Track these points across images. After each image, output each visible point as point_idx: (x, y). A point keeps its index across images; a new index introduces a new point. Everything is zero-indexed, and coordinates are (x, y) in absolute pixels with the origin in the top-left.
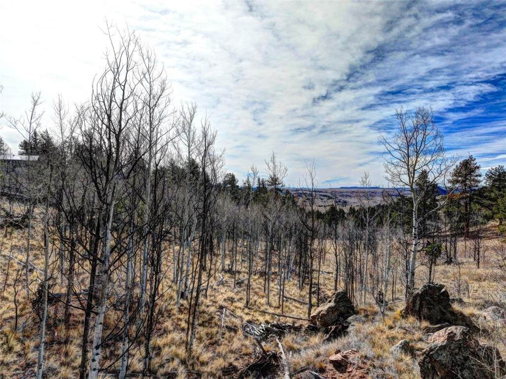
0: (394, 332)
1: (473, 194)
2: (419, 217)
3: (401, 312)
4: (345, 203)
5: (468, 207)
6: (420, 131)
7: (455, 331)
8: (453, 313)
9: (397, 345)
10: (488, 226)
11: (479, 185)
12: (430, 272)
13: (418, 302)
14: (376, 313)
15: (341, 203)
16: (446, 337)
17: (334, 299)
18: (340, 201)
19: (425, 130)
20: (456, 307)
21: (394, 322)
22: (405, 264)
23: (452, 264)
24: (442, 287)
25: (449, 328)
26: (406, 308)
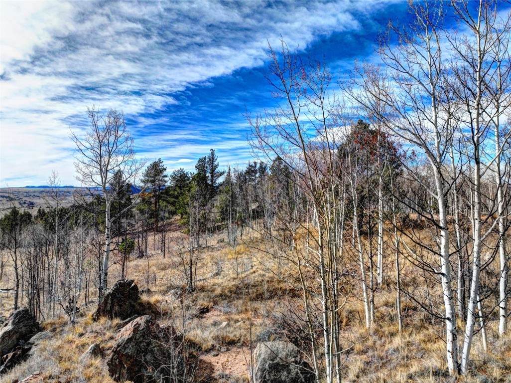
0: (84, 339)
1: (161, 193)
2: (111, 217)
3: (92, 316)
4: (32, 205)
5: (158, 204)
6: (112, 132)
7: (140, 322)
8: (141, 304)
9: (87, 351)
10: (173, 220)
11: (166, 184)
12: (123, 269)
13: (110, 301)
14: (65, 324)
15: (26, 205)
16: (132, 329)
17: (11, 321)
18: (25, 203)
19: (117, 131)
20: (144, 298)
21: (85, 328)
22: (98, 265)
23: (144, 258)
24: (132, 281)
25: (135, 320)
26: (98, 310)
